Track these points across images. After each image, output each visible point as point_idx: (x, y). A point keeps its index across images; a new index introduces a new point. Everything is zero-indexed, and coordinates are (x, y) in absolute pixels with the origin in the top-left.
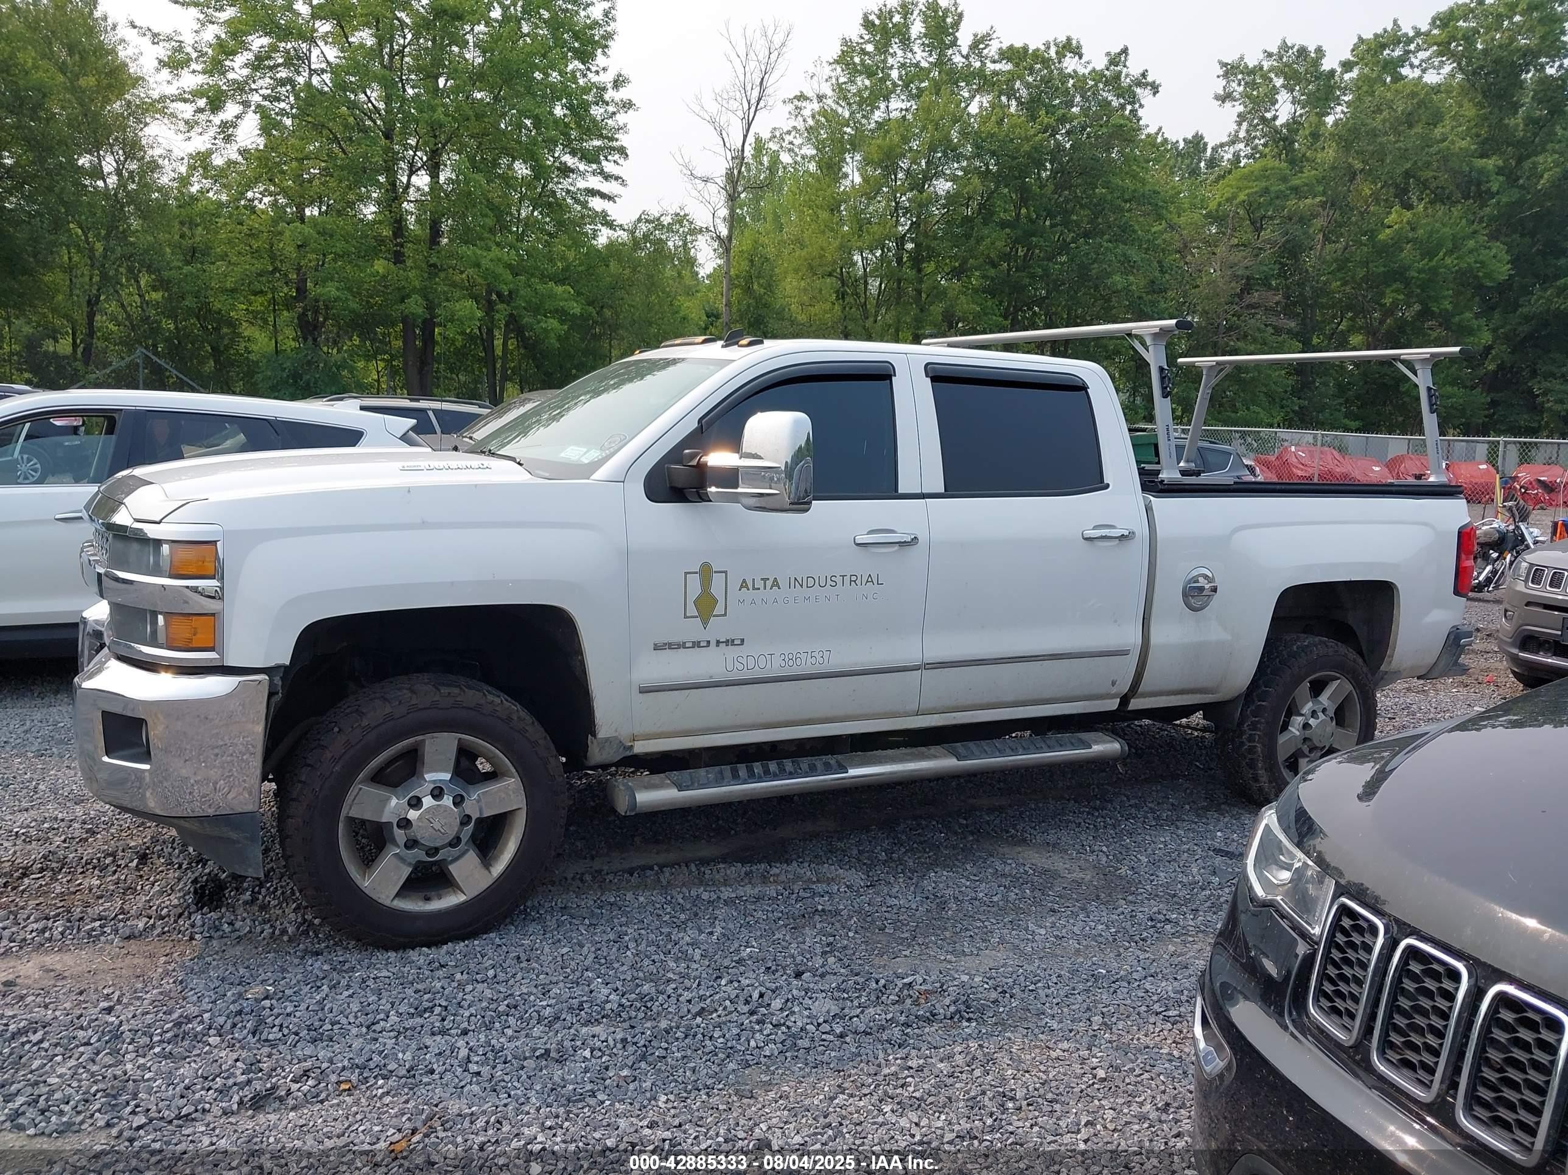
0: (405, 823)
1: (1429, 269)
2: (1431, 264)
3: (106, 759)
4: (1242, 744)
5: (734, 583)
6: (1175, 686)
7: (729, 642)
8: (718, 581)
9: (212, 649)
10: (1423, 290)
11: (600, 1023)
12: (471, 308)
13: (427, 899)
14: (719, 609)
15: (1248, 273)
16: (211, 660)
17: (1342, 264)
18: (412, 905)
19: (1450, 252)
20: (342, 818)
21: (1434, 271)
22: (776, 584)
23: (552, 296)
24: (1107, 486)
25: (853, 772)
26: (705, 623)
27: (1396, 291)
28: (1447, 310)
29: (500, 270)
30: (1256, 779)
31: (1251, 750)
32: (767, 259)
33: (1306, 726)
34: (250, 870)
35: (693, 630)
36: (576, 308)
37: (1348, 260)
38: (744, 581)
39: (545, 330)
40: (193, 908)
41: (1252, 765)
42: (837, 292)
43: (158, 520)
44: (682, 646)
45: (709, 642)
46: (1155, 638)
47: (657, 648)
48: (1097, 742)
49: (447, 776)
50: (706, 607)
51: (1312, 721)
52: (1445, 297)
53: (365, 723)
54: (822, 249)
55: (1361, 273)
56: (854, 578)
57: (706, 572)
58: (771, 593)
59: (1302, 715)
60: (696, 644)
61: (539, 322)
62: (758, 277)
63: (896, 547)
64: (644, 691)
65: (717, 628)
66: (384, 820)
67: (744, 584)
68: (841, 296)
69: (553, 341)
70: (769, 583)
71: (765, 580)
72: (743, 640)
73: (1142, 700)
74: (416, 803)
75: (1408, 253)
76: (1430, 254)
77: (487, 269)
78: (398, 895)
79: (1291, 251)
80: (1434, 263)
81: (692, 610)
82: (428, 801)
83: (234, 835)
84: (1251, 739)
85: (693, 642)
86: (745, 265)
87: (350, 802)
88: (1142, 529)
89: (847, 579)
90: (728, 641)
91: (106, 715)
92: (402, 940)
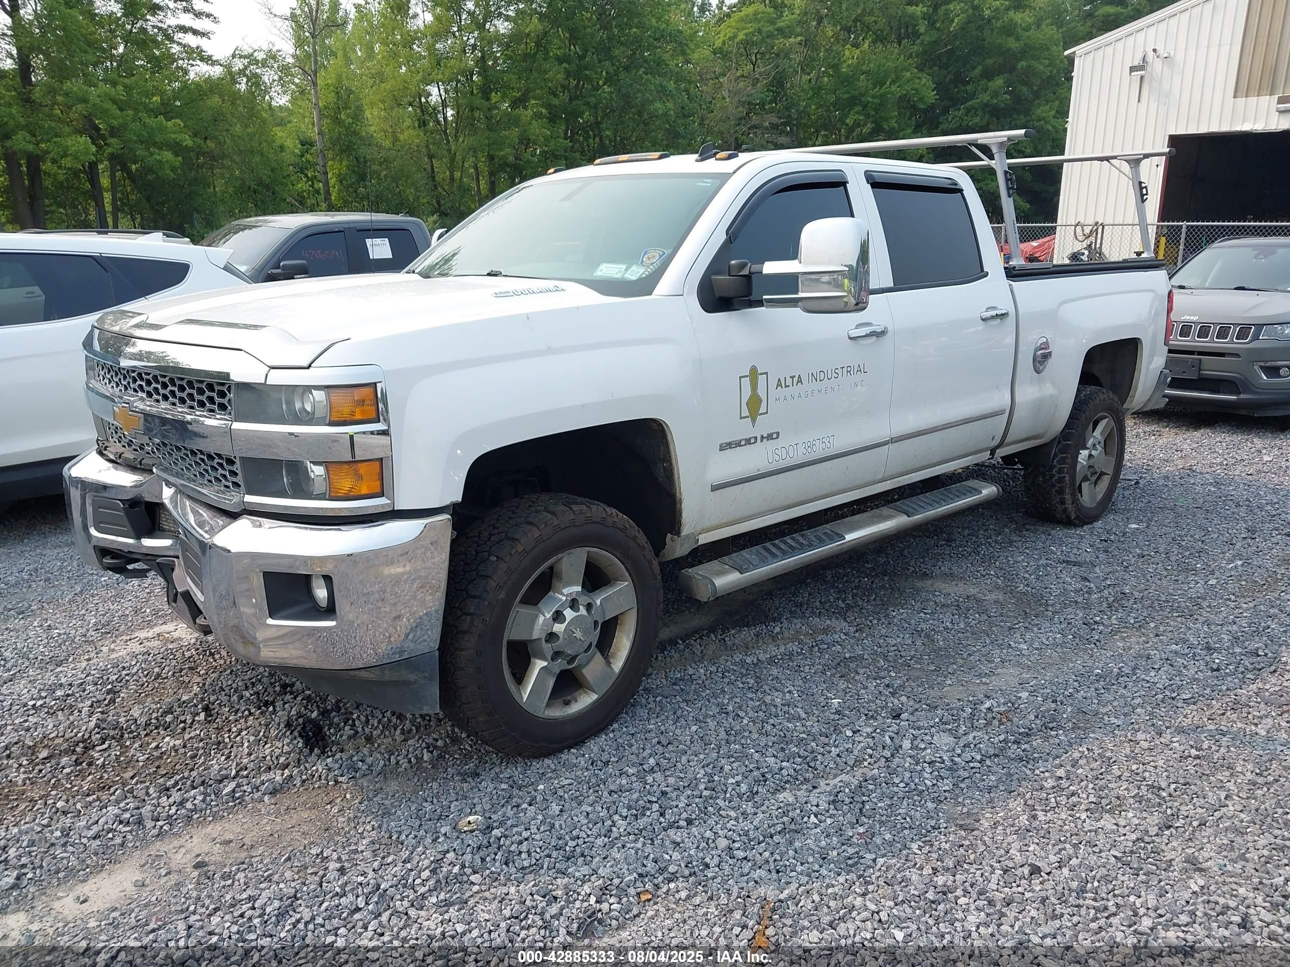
0: (551, 637)
1: (881, 95)
2: (881, 91)
3: (270, 621)
4: (1053, 476)
5: (773, 383)
6: (1024, 436)
7: (770, 437)
8: (762, 379)
9: (381, 494)
10: (876, 113)
11: (785, 789)
12: (86, 143)
13: (567, 703)
14: (763, 409)
15: (749, 99)
16: (383, 506)
17: (817, 90)
18: (557, 712)
19: (893, 82)
20: (505, 643)
21: (882, 96)
22: (800, 381)
23: (162, 129)
24: (987, 275)
25: (850, 537)
26: (754, 421)
27: (858, 113)
28: (894, 128)
29: (108, 105)
30: (1063, 502)
31: (1061, 480)
32: (352, 92)
33: (1090, 456)
34: (425, 708)
35: (746, 430)
36: (188, 142)
37: (820, 88)
38: (779, 380)
39: (160, 162)
40: (306, 751)
41: (1061, 492)
42: (419, 120)
43: (306, 364)
44: (738, 444)
45: (756, 438)
46: (1018, 399)
47: (722, 448)
48: (984, 487)
49: (579, 589)
50: (754, 406)
51: (1093, 453)
52: (893, 118)
53: (520, 548)
54: (405, 82)
55: (833, 98)
56: (849, 369)
57: (754, 374)
58: (796, 389)
59: (1087, 448)
60: (748, 442)
61: (152, 154)
62: (345, 108)
63: (874, 338)
64: (715, 488)
65: (764, 426)
66: (534, 637)
67: (779, 384)
68: (423, 124)
69: (168, 172)
70: (796, 379)
71: (792, 377)
72: (778, 433)
73: (1008, 448)
74: (558, 616)
75: (863, 82)
76: (879, 83)
77: (94, 105)
78: (548, 705)
79: (778, 83)
80: (882, 91)
81: (746, 412)
82: (569, 614)
83: (412, 677)
84: (1060, 471)
85: (746, 440)
86: (332, 97)
87: (510, 626)
88: (1012, 311)
89: (845, 370)
90: (769, 435)
91: (267, 575)
92: (556, 746)
